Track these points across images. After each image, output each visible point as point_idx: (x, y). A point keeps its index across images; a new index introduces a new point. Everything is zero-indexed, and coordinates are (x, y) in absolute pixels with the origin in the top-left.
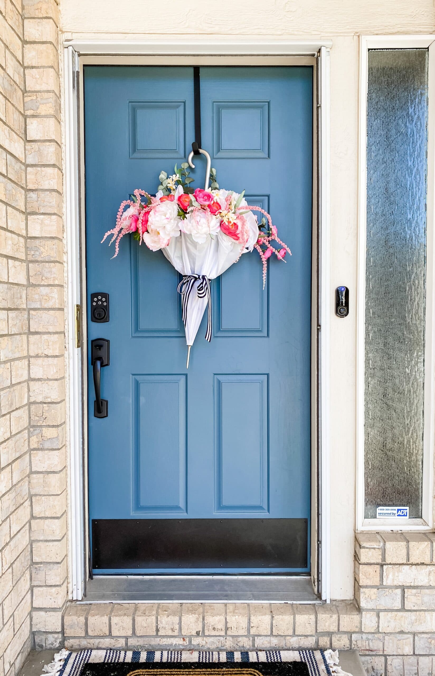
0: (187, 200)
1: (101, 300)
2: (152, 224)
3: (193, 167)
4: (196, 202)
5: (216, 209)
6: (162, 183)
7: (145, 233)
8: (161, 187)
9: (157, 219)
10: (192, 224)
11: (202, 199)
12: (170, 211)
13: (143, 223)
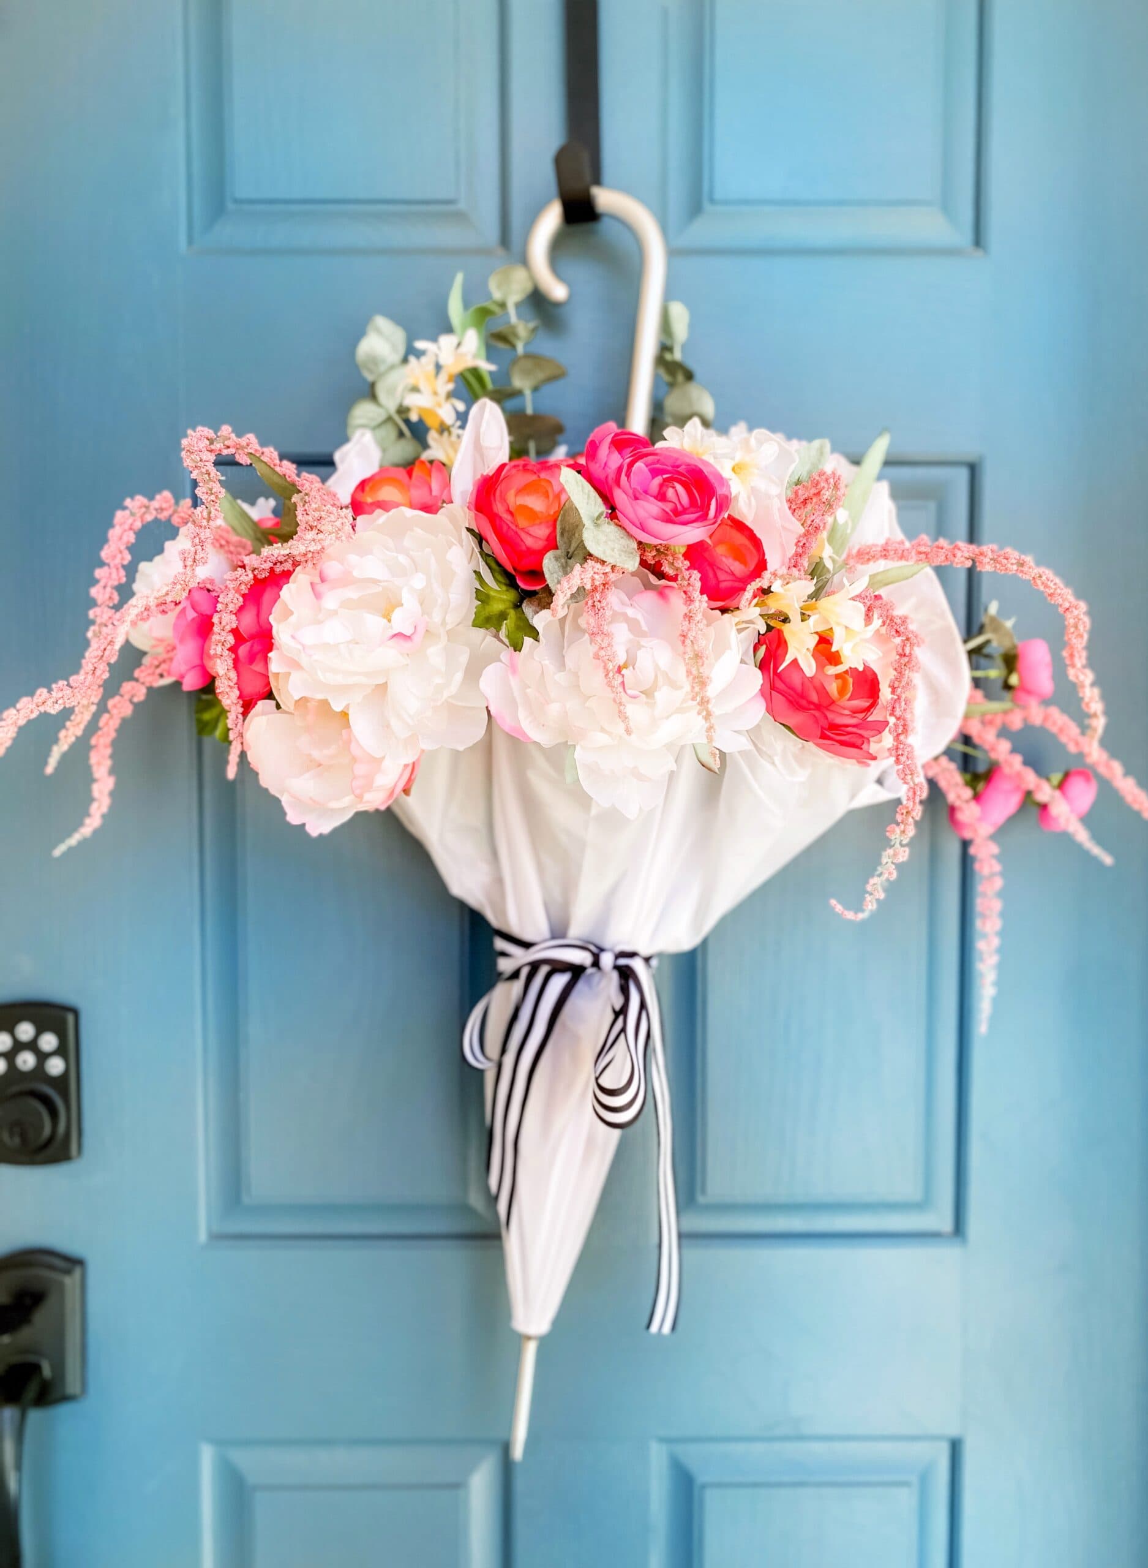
0: (536, 503)
1: (32, 1046)
2: (296, 665)
3: (558, 291)
4: (610, 529)
5: (738, 568)
6: (372, 385)
7: (262, 705)
8: (364, 412)
9: (334, 631)
10: (576, 675)
11: (650, 508)
12: (418, 581)
13: (243, 650)
